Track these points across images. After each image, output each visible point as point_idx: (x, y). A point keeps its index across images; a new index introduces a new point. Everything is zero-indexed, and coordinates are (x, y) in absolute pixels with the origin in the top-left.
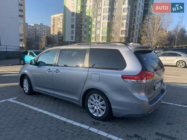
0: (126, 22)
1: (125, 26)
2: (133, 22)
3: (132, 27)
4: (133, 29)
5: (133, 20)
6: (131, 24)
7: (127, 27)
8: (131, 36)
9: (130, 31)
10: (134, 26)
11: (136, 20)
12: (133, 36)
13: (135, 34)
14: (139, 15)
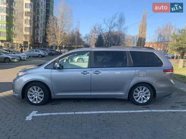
0: (29, 19)
1: (29, 24)
2: (36, 20)
3: (36, 25)
4: (38, 27)
5: (36, 17)
6: (35, 22)
7: (31, 25)
8: (36, 34)
9: (35, 29)
10: (38, 24)
11: (40, 18)
12: (37, 34)
13: (39, 32)
14: (42, 14)
